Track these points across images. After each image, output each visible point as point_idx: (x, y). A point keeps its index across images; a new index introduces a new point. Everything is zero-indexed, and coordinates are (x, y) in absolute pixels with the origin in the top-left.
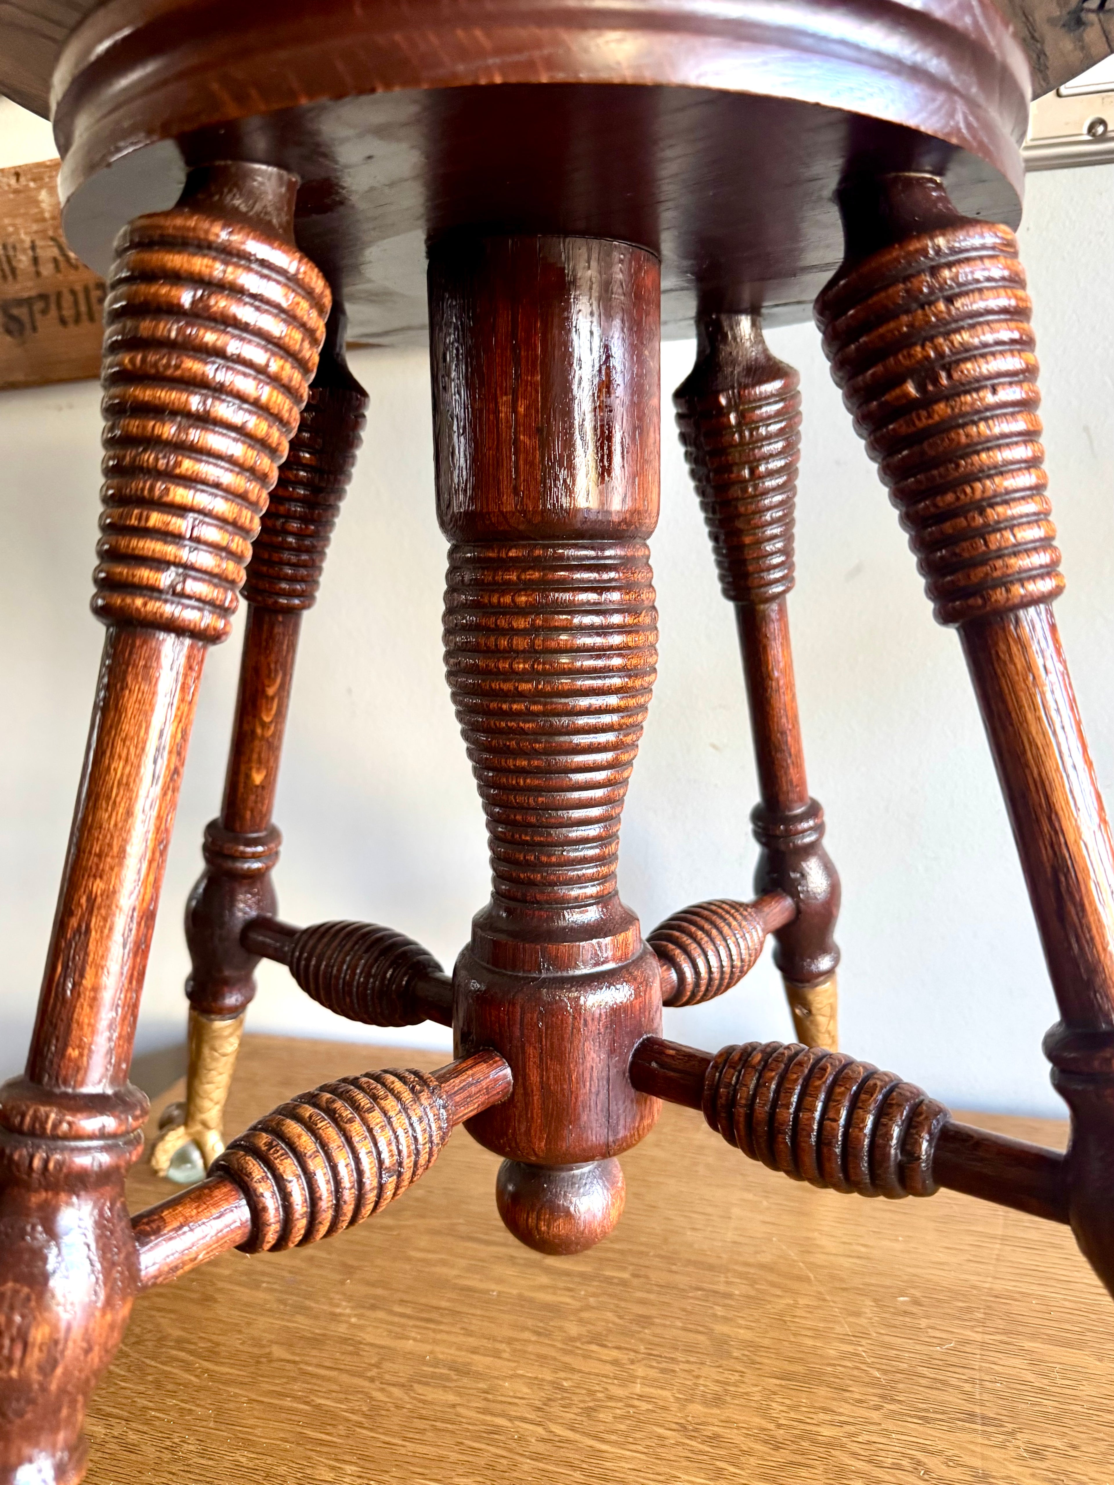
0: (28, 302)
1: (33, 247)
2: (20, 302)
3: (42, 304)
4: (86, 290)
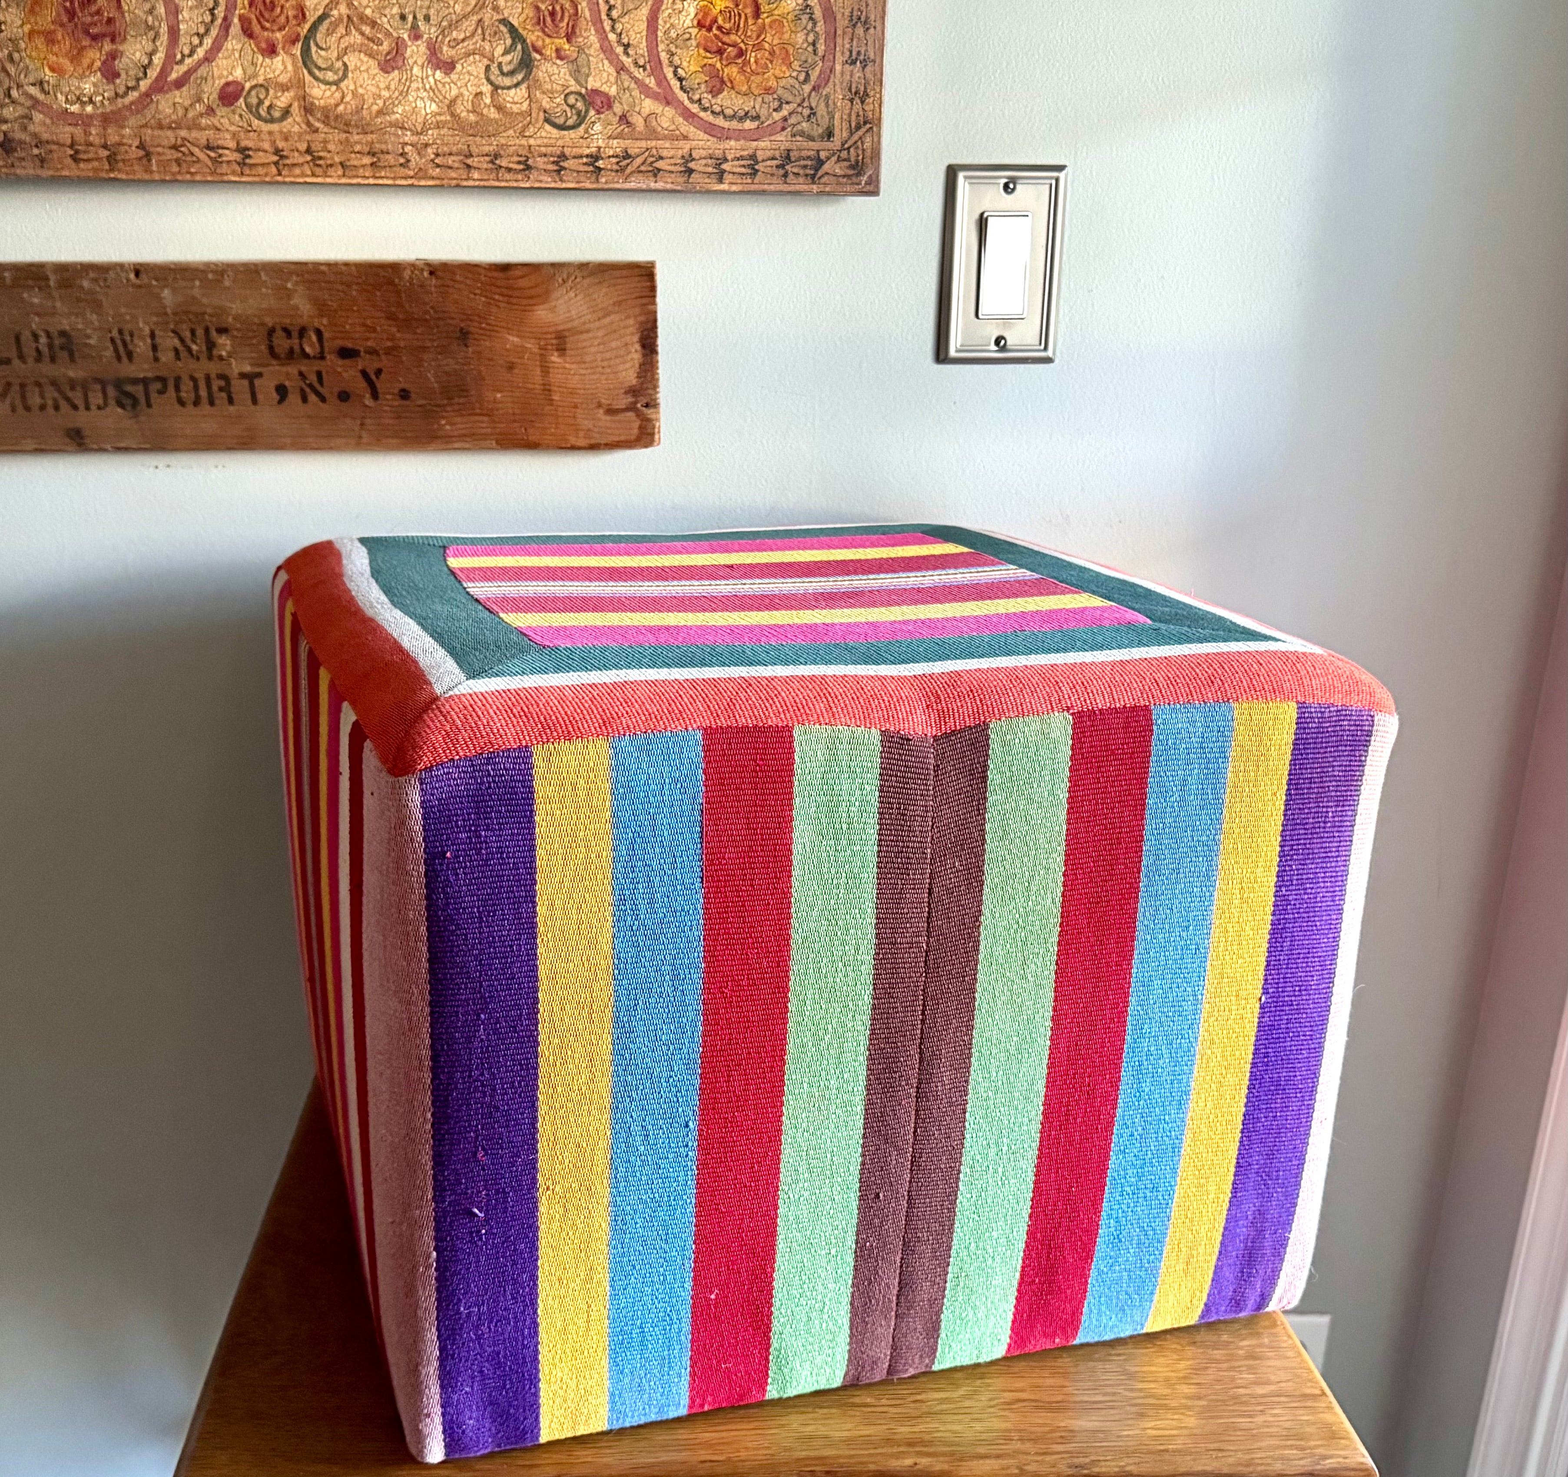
0: (145, 382)
1: (153, 335)
2: (135, 381)
3: (158, 386)
4: (208, 378)
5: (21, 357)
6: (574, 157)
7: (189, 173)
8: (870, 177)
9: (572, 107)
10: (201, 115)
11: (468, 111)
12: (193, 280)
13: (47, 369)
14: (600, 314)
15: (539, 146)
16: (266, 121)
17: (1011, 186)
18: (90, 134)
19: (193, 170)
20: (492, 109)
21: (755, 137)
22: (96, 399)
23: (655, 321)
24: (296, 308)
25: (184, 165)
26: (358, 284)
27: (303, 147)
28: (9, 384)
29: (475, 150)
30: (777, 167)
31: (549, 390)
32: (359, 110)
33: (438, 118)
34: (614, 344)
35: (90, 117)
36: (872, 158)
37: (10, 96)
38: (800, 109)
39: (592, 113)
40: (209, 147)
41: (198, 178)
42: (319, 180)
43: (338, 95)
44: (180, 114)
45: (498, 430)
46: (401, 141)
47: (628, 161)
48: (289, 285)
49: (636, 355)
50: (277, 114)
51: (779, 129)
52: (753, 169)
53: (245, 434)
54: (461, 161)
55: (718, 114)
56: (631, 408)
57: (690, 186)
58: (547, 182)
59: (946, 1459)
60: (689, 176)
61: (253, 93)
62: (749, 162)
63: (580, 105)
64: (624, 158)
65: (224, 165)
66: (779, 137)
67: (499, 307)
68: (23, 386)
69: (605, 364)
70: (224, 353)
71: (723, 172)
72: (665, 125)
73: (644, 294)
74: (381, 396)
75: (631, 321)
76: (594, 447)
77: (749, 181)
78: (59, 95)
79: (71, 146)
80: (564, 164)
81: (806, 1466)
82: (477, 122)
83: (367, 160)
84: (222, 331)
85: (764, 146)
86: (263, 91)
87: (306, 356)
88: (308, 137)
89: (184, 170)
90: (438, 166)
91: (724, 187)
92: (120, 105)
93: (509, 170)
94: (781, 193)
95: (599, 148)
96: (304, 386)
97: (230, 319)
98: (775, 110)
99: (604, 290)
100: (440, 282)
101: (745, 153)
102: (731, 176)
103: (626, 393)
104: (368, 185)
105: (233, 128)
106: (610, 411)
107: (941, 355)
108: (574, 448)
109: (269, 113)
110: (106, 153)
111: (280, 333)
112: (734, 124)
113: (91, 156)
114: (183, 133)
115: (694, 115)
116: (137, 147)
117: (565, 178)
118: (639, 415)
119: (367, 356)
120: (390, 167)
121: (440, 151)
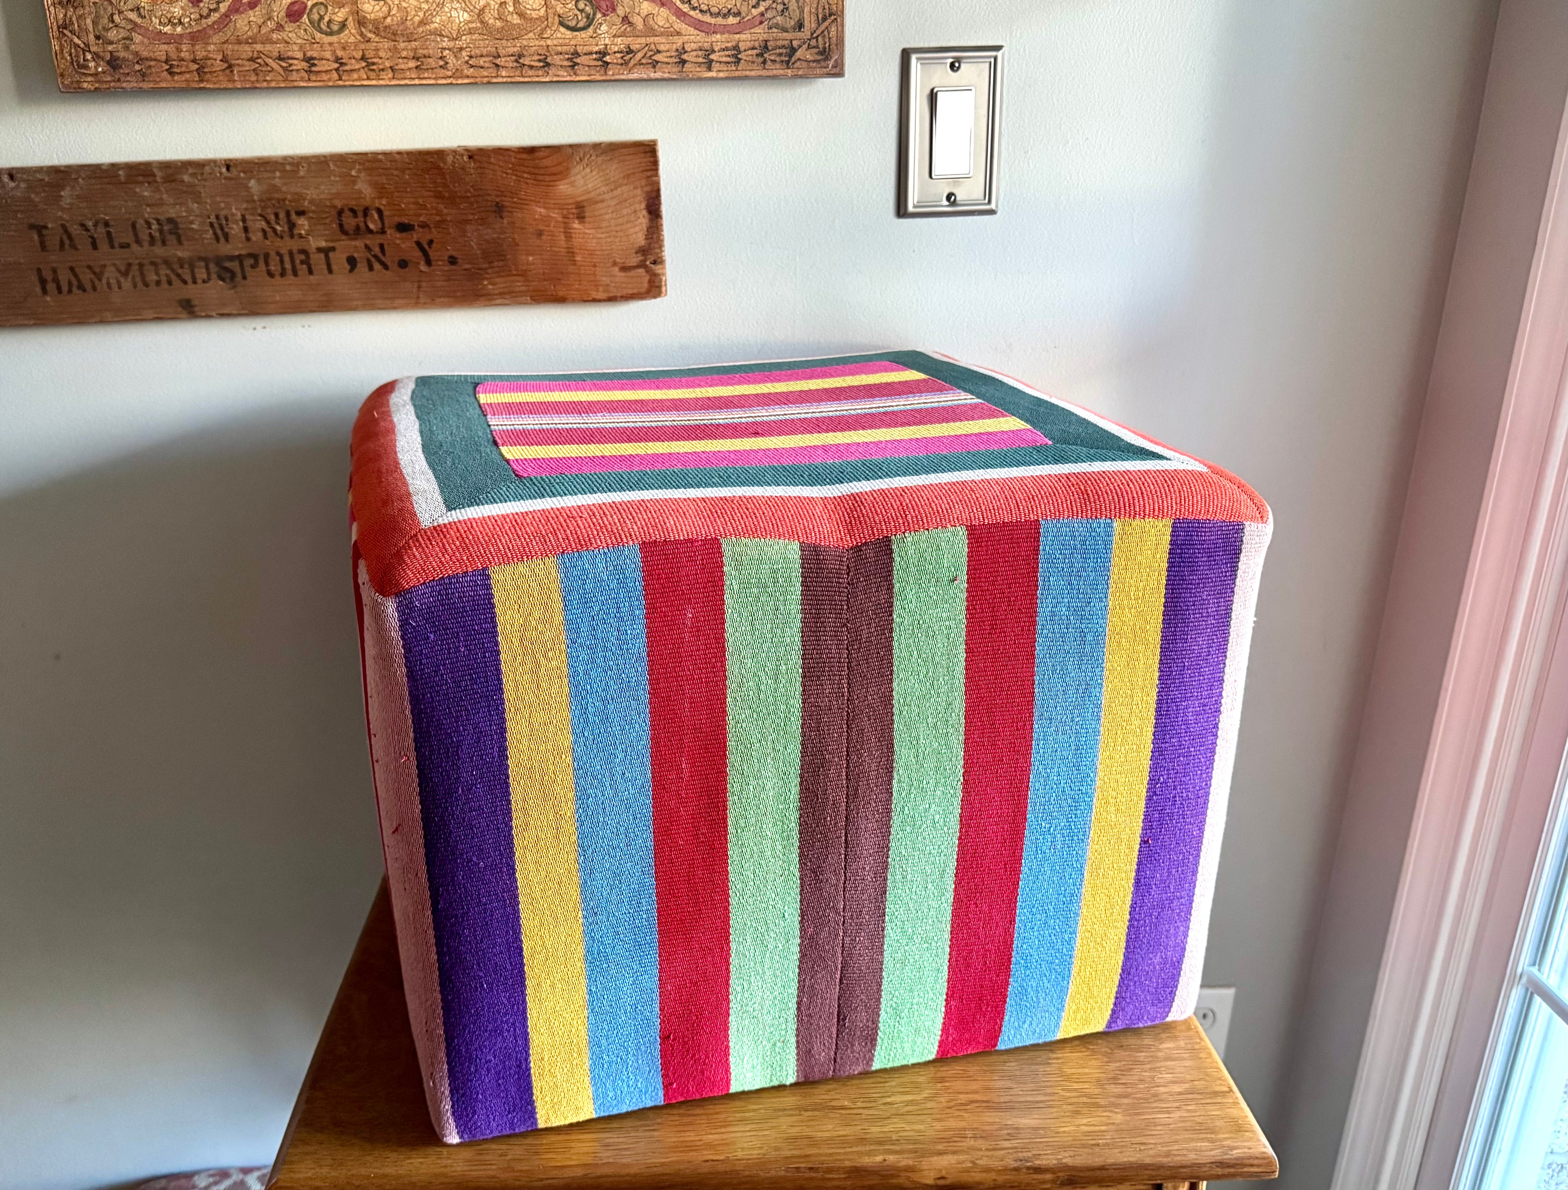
0: (240, 258)
1: (244, 220)
2: (231, 258)
3: (252, 261)
4: (291, 253)
5: (138, 242)
6: (586, 54)
7: (265, 81)
8: (836, 62)
9: (582, 11)
10: (273, 31)
11: (495, 19)
12: (274, 172)
13: (159, 251)
14: (613, 187)
15: (556, 46)
16: (327, 34)
17: (957, 65)
18: (181, 51)
19: (268, 78)
20: (515, 16)
21: (737, 31)
22: (201, 274)
23: (658, 191)
24: (360, 192)
25: (261, 74)
26: (409, 169)
27: (359, 55)
28: (129, 265)
29: (502, 52)
30: (757, 55)
31: (573, 253)
32: (404, 21)
33: (471, 25)
34: (625, 212)
35: (181, 36)
36: (837, 45)
37: (113, 22)
38: (774, 5)
39: (599, 15)
40: (280, 58)
41: (273, 84)
42: (374, 82)
43: (385, 9)
44: (255, 31)
45: (531, 288)
46: (440, 46)
47: (631, 55)
48: (353, 173)
49: (643, 219)
50: (335, 28)
51: (758, 23)
52: (737, 58)
53: (324, 299)
54: (490, 61)
55: (706, 12)
56: (642, 265)
57: (684, 75)
58: (564, 76)
59: (912, 1155)
60: (683, 67)
61: (315, 10)
62: (733, 52)
63: (588, 9)
64: (628, 53)
65: (294, 73)
66: (757, 30)
67: (527, 184)
68: (141, 265)
69: (618, 228)
70: (303, 232)
71: (711, 61)
72: (661, 24)
73: (648, 168)
74: (433, 263)
75: (639, 191)
76: (612, 299)
77: (734, 68)
78: (153, 19)
79: (166, 62)
80: (578, 60)
81: (794, 1163)
82: (502, 28)
83: (412, 64)
84: (301, 213)
85: (745, 39)
86: (322, 7)
87: (371, 231)
88: (363, 46)
89: (261, 78)
90: (472, 66)
91: (713, 74)
92: (205, 26)
93: (531, 67)
94: (760, 78)
95: (606, 45)
96: (370, 256)
97: (306, 203)
98: (754, 7)
99: (614, 167)
100: (478, 164)
101: (729, 45)
102: (718, 64)
103: (637, 253)
104: (415, 85)
105: (300, 41)
106: (624, 269)
107: (901, 211)
108: (595, 300)
109: (328, 27)
110: (196, 66)
111: (347, 213)
112: (720, 20)
113: (183, 69)
114: (259, 47)
115: (685, 14)
116: (221, 61)
117: (578, 72)
118: (648, 270)
119: (421, 230)
120: (432, 69)
121: (473, 53)
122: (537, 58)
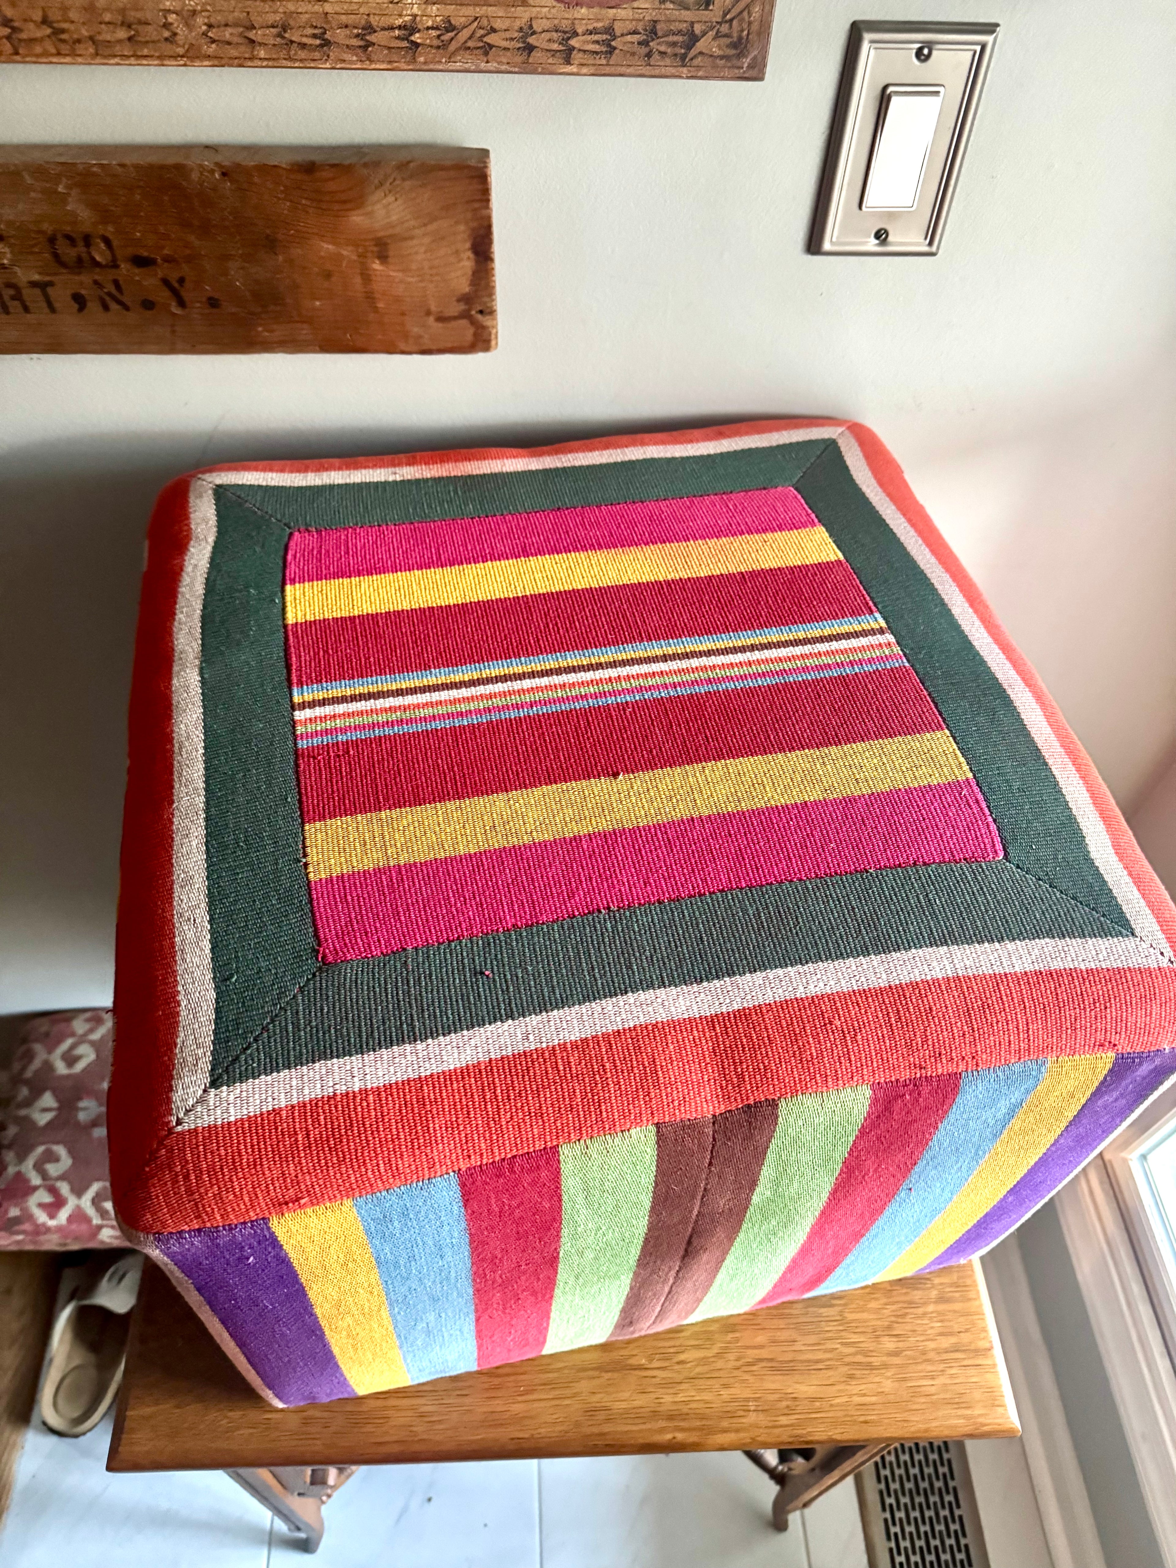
6: (384, 29)
8: (755, 58)
14: (426, 220)
15: (338, 14)
17: (926, 51)
21: (613, 4)
23: (489, 226)
24: (74, 214)
26: (140, 187)
27: (38, 16)
29: (257, 20)
30: (639, 43)
31: (373, 298)
34: (442, 252)
36: (759, 34)
45: (320, 337)
46: (162, 7)
47: (452, 34)
48: (61, 189)
49: (467, 264)
52: (609, 45)
53: (51, 341)
54: (241, 35)
56: (464, 315)
57: (531, 64)
58: (351, 62)
60: (528, 55)
62: (604, 37)
64: (448, 31)
67: (308, 212)
69: (434, 271)
70: (6, 261)
71: (571, 49)
73: (476, 197)
74: (188, 301)
75: (462, 228)
76: (425, 352)
77: (604, 62)
80: (372, 38)
83: (122, 34)
85: (624, 16)
87: (97, 264)
90: (213, 41)
91: (572, 69)
93: (303, 46)
94: (641, 77)
95: (415, 16)
96: (102, 294)
97: (3, 226)
99: (426, 196)
100: (235, 187)
101: (599, 25)
102: (581, 55)
103: (459, 301)
106: (441, 319)
107: (813, 247)
108: (403, 351)
111: (62, 240)
117: (374, 57)
118: (473, 322)
119: (166, 265)
120: (153, 42)
121: (212, 20)
122: (310, 31)
